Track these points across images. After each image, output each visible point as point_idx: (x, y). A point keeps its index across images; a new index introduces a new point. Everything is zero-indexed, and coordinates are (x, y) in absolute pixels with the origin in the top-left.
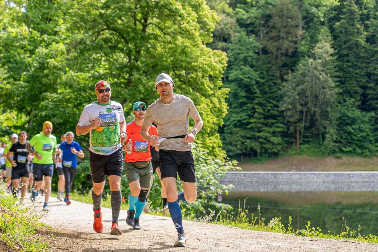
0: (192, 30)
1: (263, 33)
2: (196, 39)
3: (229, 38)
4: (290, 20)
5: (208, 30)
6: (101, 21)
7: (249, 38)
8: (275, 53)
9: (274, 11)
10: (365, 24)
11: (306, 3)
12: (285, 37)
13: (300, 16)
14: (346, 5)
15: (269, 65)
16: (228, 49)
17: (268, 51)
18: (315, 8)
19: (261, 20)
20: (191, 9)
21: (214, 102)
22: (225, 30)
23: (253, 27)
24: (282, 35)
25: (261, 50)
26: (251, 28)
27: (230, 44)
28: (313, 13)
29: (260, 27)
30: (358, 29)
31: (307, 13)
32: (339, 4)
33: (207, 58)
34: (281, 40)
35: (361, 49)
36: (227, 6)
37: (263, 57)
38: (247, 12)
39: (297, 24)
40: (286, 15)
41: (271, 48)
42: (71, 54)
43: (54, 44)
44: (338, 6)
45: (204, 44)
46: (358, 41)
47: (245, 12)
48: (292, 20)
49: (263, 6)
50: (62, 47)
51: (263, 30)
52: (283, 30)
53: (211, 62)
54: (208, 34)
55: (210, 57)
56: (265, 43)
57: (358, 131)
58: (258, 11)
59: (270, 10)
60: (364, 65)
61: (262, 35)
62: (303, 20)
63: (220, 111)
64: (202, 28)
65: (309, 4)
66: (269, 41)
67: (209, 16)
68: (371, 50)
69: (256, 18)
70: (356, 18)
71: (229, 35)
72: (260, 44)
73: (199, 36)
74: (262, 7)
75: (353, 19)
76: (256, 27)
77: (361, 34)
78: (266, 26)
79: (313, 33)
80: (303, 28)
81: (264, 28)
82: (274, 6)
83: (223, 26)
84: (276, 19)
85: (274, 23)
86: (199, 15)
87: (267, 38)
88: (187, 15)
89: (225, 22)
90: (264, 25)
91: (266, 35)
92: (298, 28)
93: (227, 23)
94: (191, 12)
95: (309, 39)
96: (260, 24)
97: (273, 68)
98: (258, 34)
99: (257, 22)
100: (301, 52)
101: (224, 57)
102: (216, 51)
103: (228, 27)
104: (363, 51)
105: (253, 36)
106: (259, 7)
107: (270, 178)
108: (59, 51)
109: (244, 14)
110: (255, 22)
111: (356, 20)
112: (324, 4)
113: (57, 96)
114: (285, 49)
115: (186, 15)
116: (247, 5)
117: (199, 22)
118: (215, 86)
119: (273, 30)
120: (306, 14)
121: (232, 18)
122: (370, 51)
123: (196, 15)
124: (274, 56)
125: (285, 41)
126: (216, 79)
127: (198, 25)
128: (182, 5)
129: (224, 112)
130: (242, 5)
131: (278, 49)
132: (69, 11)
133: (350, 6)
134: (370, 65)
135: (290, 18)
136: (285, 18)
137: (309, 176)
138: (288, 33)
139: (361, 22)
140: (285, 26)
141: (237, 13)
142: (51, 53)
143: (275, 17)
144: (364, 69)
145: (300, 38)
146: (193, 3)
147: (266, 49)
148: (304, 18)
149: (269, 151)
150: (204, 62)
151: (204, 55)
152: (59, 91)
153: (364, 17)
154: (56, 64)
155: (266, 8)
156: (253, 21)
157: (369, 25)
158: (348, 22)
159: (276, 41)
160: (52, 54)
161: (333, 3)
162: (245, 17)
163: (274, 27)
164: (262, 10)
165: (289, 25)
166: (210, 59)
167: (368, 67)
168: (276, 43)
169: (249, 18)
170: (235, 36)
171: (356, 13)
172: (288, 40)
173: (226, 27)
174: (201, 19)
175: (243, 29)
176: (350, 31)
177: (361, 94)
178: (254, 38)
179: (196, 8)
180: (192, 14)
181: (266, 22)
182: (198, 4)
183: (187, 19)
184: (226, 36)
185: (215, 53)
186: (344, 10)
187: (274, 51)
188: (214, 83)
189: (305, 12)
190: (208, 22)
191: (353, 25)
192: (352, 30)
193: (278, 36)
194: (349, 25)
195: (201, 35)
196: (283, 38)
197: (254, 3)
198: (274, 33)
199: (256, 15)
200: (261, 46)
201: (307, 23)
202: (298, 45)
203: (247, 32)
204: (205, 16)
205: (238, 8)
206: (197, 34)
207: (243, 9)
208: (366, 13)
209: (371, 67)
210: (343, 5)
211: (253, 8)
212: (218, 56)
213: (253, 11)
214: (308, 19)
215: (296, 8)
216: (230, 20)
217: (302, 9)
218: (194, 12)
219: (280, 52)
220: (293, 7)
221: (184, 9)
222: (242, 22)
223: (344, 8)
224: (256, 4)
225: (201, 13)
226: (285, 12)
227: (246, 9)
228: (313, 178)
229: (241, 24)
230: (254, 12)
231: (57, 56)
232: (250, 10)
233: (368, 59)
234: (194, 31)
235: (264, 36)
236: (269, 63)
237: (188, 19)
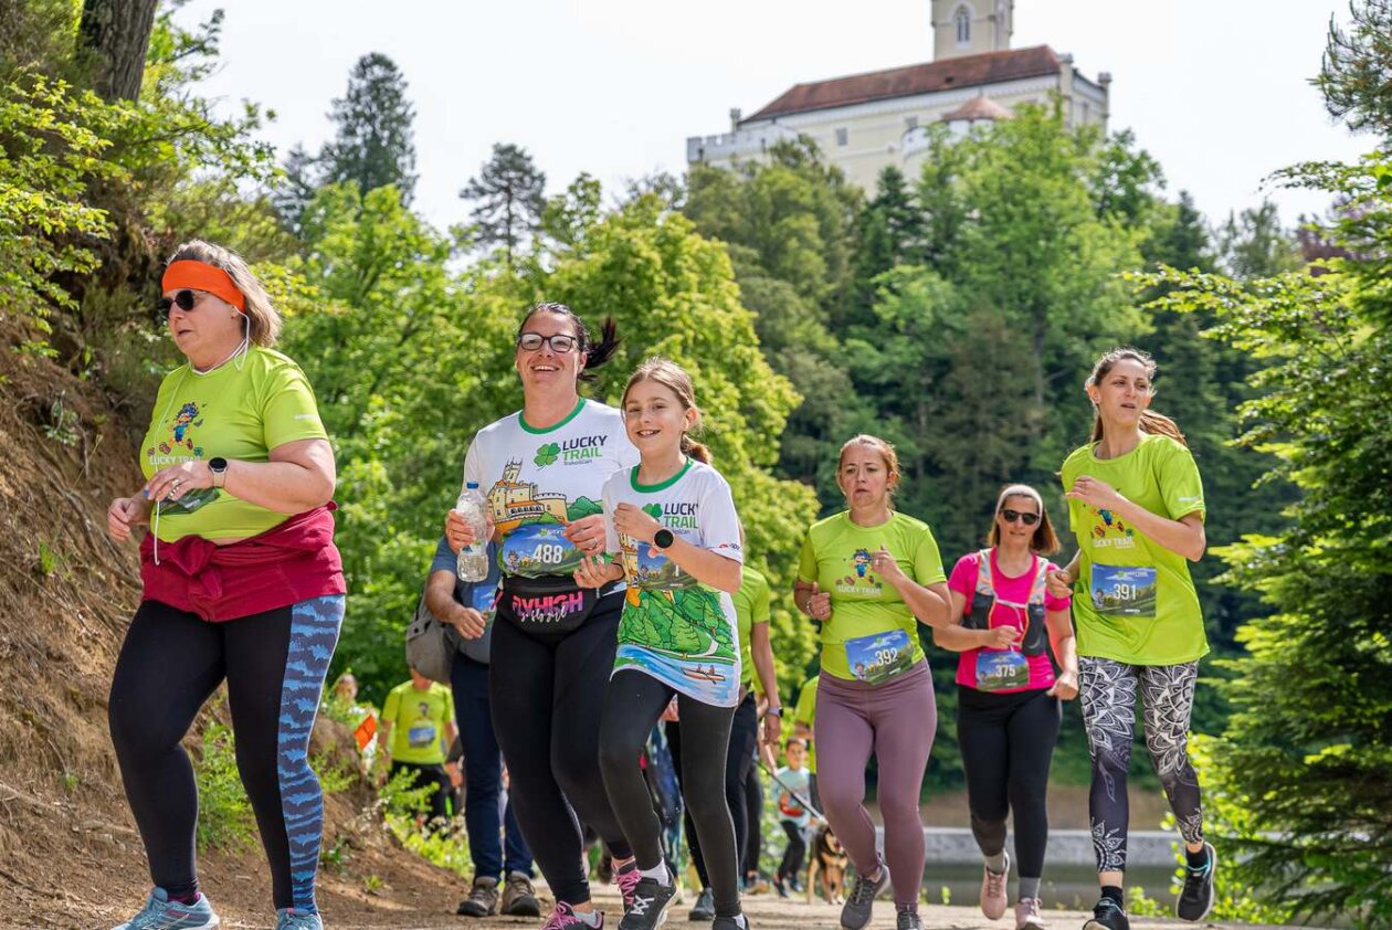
0: (723, 432)
1: (928, 413)
2: (736, 457)
3: (826, 427)
4: (1007, 374)
5: (767, 431)
6: (486, 405)
7: (883, 426)
8: (962, 473)
9: (959, 349)
10: (1230, 390)
11: (1054, 326)
12: (991, 425)
13: (1037, 362)
14: (1175, 334)
15: (945, 508)
16: (824, 457)
17: (942, 466)
18: (1083, 342)
19: (923, 375)
20: (722, 376)
21: (780, 622)
22: (814, 402)
23: (899, 394)
24: (982, 418)
25: (920, 464)
26: (890, 398)
27: (829, 446)
28: (1076, 355)
29: (917, 393)
30: (1210, 406)
31: (1060, 354)
32: (1152, 330)
33: (763, 507)
34: (981, 435)
35: (1220, 463)
36: (820, 331)
37: (926, 483)
38: (880, 349)
39: (1029, 388)
40: (994, 359)
41: (949, 458)
42: (404, 492)
43: (357, 463)
44: (1152, 336)
45: (754, 465)
46: (1209, 441)
47: (872, 350)
48: (1014, 376)
49: (928, 333)
50: (378, 471)
51: (927, 404)
52: (984, 405)
53: (772, 515)
54: (767, 442)
55: (770, 503)
56: (933, 442)
57: (1209, 710)
58: (913, 348)
59: (948, 345)
60: (1228, 511)
61: (923, 419)
62: (1045, 376)
63: (796, 646)
64: (750, 425)
65: (1065, 328)
66: (941, 436)
67: (770, 393)
68: (1247, 468)
69: (907, 367)
70: (1204, 374)
71: (827, 417)
72: (919, 445)
73: (744, 446)
74: (926, 337)
75: (1193, 377)
76: (905, 395)
77: (1219, 419)
78: (938, 390)
79: (1077, 416)
80: (1047, 399)
81: (929, 398)
82: (960, 334)
83: (808, 390)
84: (963, 374)
85: (960, 385)
86: (743, 392)
87: (936, 429)
88: (712, 393)
89: (816, 377)
90: (930, 390)
91: (935, 418)
92: (1031, 398)
93: (822, 381)
94: (723, 384)
95: (1064, 432)
96: (918, 385)
97: (958, 516)
98: (914, 414)
99: (912, 378)
100: (1041, 472)
101: (809, 501)
102: (786, 484)
103: (824, 391)
104: (1225, 469)
105: (897, 420)
106: (917, 337)
107: (947, 848)
108: (371, 483)
109: (871, 357)
110: (904, 379)
111: (1203, 380)
112: (1111, 328)
113: (363, 601)
114: (991, 461)
115: (709, 393)
116: (879, 328)
117: (743, 411)
118: (785, 578)
119: (957, 405)
120: (1054, 360)
121: (836, 367)
122: (1244, 472)
123: (736, 393)
124: (959, 482)
125: (992, 438)
126: (785, 561)
127: (742, 420)
128: (701, 366)
129: (805, 650)
130: (865, 330)
131: (972, 460)
132: (392, 370)
133: (1186, 338)
134: (1246, 512)
135: (1008, 368)
136: (991, 368)
137: (1065, 843)
138: (1001, 415)
139: (1216, 386)
140: (993, 394)
141: (850, 353)
142: (349, 486)
143: (963, 364)
144: (1230, 523)
145: (1036, 430)
146: (727, 360)
147: (934, 461)
148: (1051, 368)
149: (944, 766)
150: (756, 517)
151: (755, 496)
152: (367, 590)
153: (1226, 368)
154: (367, 517)
155: (937, 339)
156: (897, 377)
157: (1244, 395)
158: (1179, 385)
159: (966, 436)
160: (353, 491)
161: (1135, 326)
162: (874, 364)
163: (958, 397)
164: (928, 346)
165: (1004, 389)
166: (771, 509)
167: (1238, 519)
168: (964, 444)
169: (885, 367)
170: (843, 421)
171: (1203, 359)
172: (998, 435)
173: (819, 392)
174: (750, 400)
175: (868, 399)
176: (1185, 411)
177: (1218, 597)
178: (899, 427)
179: (737, 372)
180: (726, 391)
181: (938, 378)
182: (739, 362)
183: (711, 404)
184: (820, 420)
185: (783, 490)
186: (1168, 349)
187: (959, 465)
188: (783, 571)
189: (1052, 352)
190: (768, 410)
191: (1194, 393)
192: (1191, 409)
193: (972, 422)
194: (1185, 393)
195: (749, 443)
196: (987, 430)
197: (901, 323)
198: (958, 415)
199: (907, 358)
200: (921, 452)
201: (1057, 384)
202: (1031, 450)
203: (880, 408)
204: (761, 394)
205: (853, 337)
206: (739, 442)
207: (869, 341)
208: (1233, 360)
209: (1248, 517)
210: (1163, 333)
211: (900, 339)
212: (793, 498)
213: (899, 348)
214: (1061, 374)
215: (1024, 340)
216: (829, 372)
217: (1046, 341)
218: (731, 385)
219: (977, 468)
220: (1015, 338)
221: (705, 376)
222: (864, 377)
223: (1170, 342)
224: (907, 327)
225: (749, 386)
226: (993, 351)
227: (879, 340)
228: (1074, 850)
229: (862, 383)
230: (902, 350)
231: (364, 494)
232: (888, 345)
233: (1240, 494)
234: (728, 437)
235: (930, 422)
236: (945, 501)
237: (715, 402)
